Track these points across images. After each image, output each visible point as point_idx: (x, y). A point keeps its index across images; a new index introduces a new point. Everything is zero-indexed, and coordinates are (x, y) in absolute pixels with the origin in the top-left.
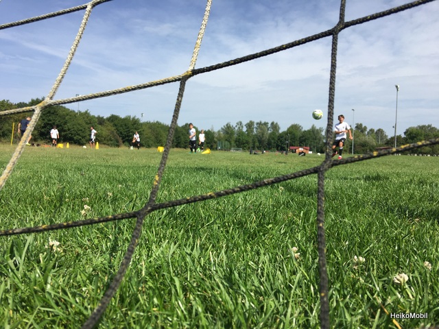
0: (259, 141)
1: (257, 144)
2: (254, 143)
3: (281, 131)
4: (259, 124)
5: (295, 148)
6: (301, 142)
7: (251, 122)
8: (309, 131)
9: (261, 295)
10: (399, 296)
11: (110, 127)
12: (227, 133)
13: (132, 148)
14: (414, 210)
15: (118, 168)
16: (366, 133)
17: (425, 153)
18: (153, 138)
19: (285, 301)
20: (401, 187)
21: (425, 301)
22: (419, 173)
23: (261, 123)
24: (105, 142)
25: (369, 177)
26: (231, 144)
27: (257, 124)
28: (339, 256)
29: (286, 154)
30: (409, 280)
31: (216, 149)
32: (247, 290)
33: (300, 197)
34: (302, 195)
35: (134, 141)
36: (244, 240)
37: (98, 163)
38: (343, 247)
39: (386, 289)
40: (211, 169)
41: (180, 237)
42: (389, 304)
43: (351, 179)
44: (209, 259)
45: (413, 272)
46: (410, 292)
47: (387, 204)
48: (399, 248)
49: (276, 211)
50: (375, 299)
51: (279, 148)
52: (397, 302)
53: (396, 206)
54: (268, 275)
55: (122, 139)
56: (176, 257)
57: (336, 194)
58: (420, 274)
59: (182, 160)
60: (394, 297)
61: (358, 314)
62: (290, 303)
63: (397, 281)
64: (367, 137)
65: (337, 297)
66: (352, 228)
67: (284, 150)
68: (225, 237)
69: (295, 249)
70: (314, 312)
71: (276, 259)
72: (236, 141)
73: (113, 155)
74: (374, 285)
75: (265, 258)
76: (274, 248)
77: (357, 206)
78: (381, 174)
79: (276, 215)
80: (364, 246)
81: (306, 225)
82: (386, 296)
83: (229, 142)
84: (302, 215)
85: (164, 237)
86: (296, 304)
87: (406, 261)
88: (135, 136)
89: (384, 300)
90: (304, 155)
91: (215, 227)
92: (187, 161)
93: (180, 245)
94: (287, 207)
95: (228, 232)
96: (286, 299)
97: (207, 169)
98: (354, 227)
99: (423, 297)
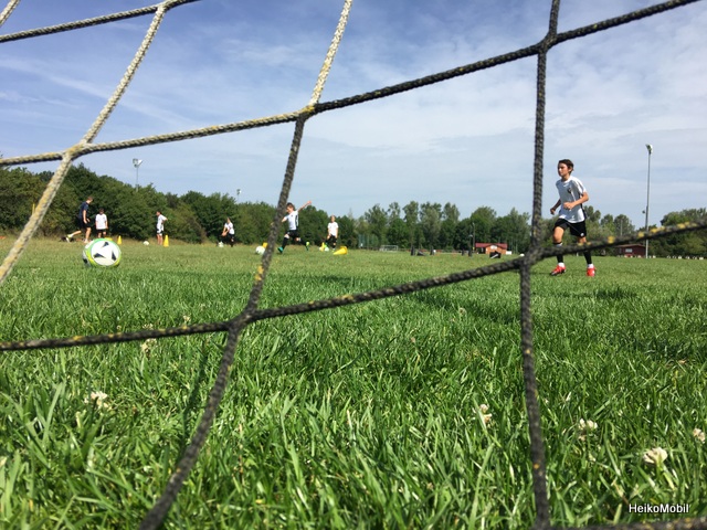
0: (425, 234)
1: (423, 239)
2: (418, 237)
3: (460, 219)
4: (426, 207)
5: (484, 245)
6: (493, 236)
7: (412, 203)
8: (505, 218)
9: (430, 481)
10: (653, 483)
11: (186, 212)
12: (375, 221)
13: (221, 244)
14: (678, 346)
15: (199, 276)
16: (600, 221)
17: (695, 255)
18: (255, 228)
19: (469, 491)
20: (656, 309)
21: (695, 492)
22: (686, 287)
23: (428, 204)
24: (178, 235)
25: (604, 293)
26: (380, 239)
27: (423, 206)
28: (555, 419)
29: (470, 255)
30: (669, 458)
31: (357, 247)
32: (407, 472)
33: (493, 323)
34: (495, 321)
35: (224, 234)
36: (402, 393)
37: (168, 269)
38: (562, 404)
39: (631, 472)
40: (349, 279)
41: (298, 387)
42: (637, 496)
43: (574, 296)
44: (345, 422)
45: (676, 446)
46: (671, 478)
47: (633, 337)
48: (653, 407)
49: (454, 346)
50: (613, 488)
51: (458, 246)
52: (649, 492)
53: (648, 340)
54: (440, 449)
55: (207, 230)
56: (293, 418)
57: (551, 320)
58: (686, 448)
59: (302, 264)
60: (644, 486)
61: (586, 512)
62: (477, 494)
63: (648, 460)
64: (600, 228)
65: (552, 485)
66: (575, 374)
67: (467, 249)
68: (372, 388)
69: (485, 407)
70: (515, 508)
71: (453, 422)
72: (388, 235)
73: (191, 256)
74: (612, 467)
75: (435, 422)
76: (450, 406)
77: (584, 340)
78: (623, 288)
79: (452, 354)
80: (596, 404)
81: (502, 369)
82: (631, 483)
83: (378, 235)
84: (494, 353)
85: (274, 387)
86: (485, 495)
87: (663, 429)
88: (226, 226)
89: (628, 490)
90: (499, 257)
91: (355, 371)
92: (309, 266)
93: (298, 401)
94: (472, 341)
95: (375, 379)
96: (470, 487)
97: (341, 279)
98: (579, 374)
99: (691, 485)
